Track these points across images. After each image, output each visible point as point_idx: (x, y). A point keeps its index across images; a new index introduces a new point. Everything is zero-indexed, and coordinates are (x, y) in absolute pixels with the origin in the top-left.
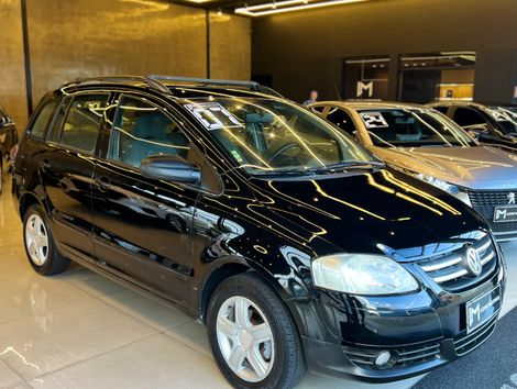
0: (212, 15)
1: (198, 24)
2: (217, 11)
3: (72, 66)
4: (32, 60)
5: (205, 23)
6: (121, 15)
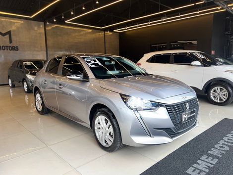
0: (106, 32)
1: (102, 36)
2: (107, 31)
3: (61, 51)
4: (48, 49)
5: (103, 35)
6: (77, 34)
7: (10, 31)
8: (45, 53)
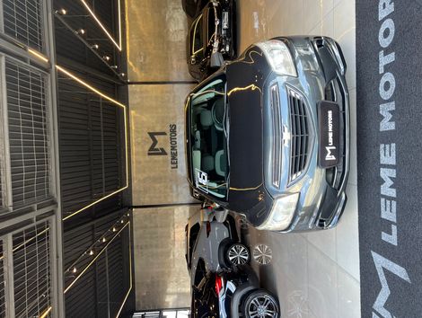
7: (149, 133)
8: (176, 86)
